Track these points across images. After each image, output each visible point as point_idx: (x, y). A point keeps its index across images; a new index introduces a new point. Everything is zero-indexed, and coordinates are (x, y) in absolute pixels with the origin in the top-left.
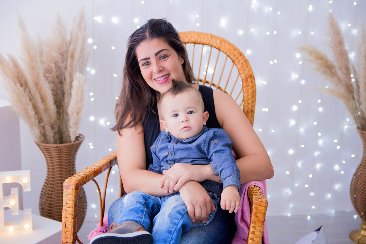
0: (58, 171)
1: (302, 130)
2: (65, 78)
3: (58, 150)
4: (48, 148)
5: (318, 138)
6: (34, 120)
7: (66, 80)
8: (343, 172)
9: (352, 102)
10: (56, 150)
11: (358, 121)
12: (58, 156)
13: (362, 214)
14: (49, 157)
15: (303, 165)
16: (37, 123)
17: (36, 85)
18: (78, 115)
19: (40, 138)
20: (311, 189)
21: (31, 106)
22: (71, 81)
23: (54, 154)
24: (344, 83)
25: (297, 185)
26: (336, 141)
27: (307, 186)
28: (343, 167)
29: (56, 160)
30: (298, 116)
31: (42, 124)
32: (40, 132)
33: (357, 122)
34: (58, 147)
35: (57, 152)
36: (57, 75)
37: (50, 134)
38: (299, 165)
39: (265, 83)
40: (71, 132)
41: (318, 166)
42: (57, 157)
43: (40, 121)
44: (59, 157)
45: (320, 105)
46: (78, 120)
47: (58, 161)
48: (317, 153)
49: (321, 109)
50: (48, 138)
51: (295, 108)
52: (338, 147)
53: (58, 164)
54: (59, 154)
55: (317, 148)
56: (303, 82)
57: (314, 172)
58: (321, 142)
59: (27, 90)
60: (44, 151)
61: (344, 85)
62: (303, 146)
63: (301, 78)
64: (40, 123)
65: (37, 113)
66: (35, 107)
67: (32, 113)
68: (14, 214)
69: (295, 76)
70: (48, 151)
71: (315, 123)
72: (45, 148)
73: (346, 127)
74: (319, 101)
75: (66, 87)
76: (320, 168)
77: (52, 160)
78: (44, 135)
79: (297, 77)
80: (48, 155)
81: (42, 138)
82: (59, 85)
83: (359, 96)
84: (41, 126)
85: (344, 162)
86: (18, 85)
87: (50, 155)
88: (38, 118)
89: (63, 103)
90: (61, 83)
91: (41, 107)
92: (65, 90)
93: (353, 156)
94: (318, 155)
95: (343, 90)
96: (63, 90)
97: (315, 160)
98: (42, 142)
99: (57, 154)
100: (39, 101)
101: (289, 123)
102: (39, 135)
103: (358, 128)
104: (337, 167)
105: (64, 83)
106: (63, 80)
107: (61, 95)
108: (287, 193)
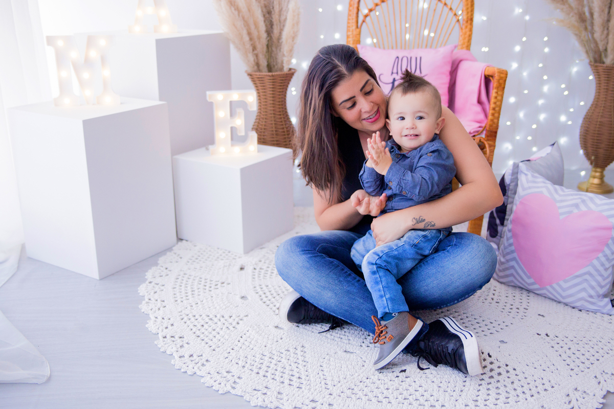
0: (271, 104)
1: (525, 74)
2: (273, 8)
3: (273, 79)
4: (261, 78)
5: (544, 82)
6: (248, 46)
7: (275, 8)
8: (570, 123)
9: (584, 33)
10: (270, 79)
11: (591, 55)
12: (271, 86)
13: (593, 158)
14: (262, 89)
15: (525, 115)
16: (251, 51)
17: (249, 10)
18: (293, 41)
19: (254, 67)
20: (534, 142)
21: (245, 32)
22: (280, 11)
23: (268, 84)
24: (576, 11)
25: (518, 138)
26: (563, 86)
27: (530, 138)
28: (570, 116)
29: (269, 92)
30: (522, 58)
31: (256, 52)
32: (254, 61)
33: (589, 56)
34: (273, 76)
35: (270, 82)
36: (265, 4)
37: (264, 63)
38: (521, 115)
39: (485, 18)
40: (285, 62)
41: (542, 117)
42: (270, 88)
43: (254, 48)
44: (273, 88)
45: (547, 44)
46: (293, 47)
47: (271, 92)
48: (541, 102)
49: (546, 50)
50: (261, 68)
51: (518, 48)
52: (566, 93)
53: (271, 96)
54: (273, 85)
55: (542, 95)
56: (527, 18)
57: (538, 123)
58: (546, 89)
59: (241, 15)
60: (257, 82)
61: (576, 14)
62: (526, 92)
63: (525, 12)
64: (253, 51)
65: (251, 39)
66: (249, 34)
67: (247, 38)
68: (239, 134)
69: (518, 11)
70: (262, 81)
71: (541, 65)
72: (258, 78)
73: (575, 70)
74: (546, 39)
75: (275, 17)
76: (544, 119)
77: (265, 92)
78: (258, 64)
79: (521, 11)
80: (261, 86)
81: (256, 67)
82: (267, 16)
83: (592, 24)
84: (255, 54)
85: (572, 110)
86: (233, 9)
87: (264, 86)
88: (252, 45)
89: (272, 35)
90: (269, 13)
91: (255, 34)
92: (274, 20)
93: (582, 103)
94: (542, 104)
95: (574, 20)
96: (271, 21)
97: (539, 110)
98: (255, 72)
99: (270, 85)
100: (252, 27)
101: (511, 66)
102: (253, 63)
103: (591, 62)
104: (563, 118)
105: (273, 13)
106: (272, 10)
107: (269, 26)
108: (507, 148)
